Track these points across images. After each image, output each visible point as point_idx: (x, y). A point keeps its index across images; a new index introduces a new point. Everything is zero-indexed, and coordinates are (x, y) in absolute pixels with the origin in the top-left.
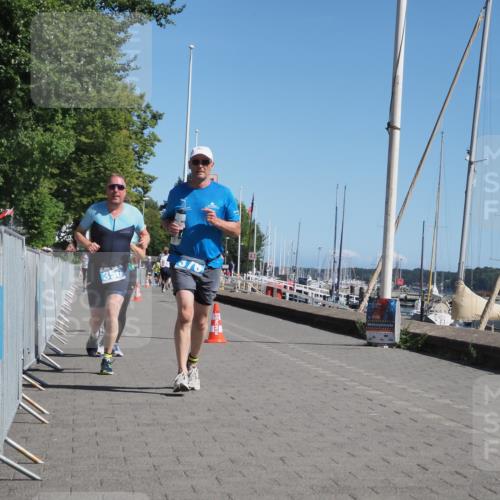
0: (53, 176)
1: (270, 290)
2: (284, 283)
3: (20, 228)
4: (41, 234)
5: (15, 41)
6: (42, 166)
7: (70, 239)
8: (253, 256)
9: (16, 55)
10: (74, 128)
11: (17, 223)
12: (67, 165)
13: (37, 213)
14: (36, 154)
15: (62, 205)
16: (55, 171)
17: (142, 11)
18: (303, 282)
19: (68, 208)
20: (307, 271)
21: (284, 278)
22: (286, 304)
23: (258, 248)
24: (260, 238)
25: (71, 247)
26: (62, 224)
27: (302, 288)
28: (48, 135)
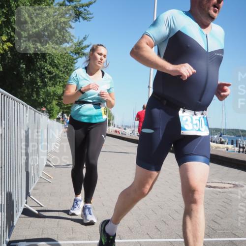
0: (56, 99)
1: (116, 131)
2: (120, 129)
3: (47, 114)
4: (53, 115)
5: (46, 62)
6: (53, 97)
7: (61, 117)
8: (111, 122)
9: (46, 66)
10: (62, 86)
11: (46, 112)
12: (60, 97)
13: (52, 110)
14: (52, 93)
15: (59, 107)
16: (57, 98)
17: (81, 54)
18: (125, 129)
19: (60, 108)
20: (126, 126)
21: (120, 128)
22: (120, 135)
23: (113, 120)
24: (113, 117)
25: (61, 119)
26: (59, 113)
27: (124, 131)
28: (55, 89)
